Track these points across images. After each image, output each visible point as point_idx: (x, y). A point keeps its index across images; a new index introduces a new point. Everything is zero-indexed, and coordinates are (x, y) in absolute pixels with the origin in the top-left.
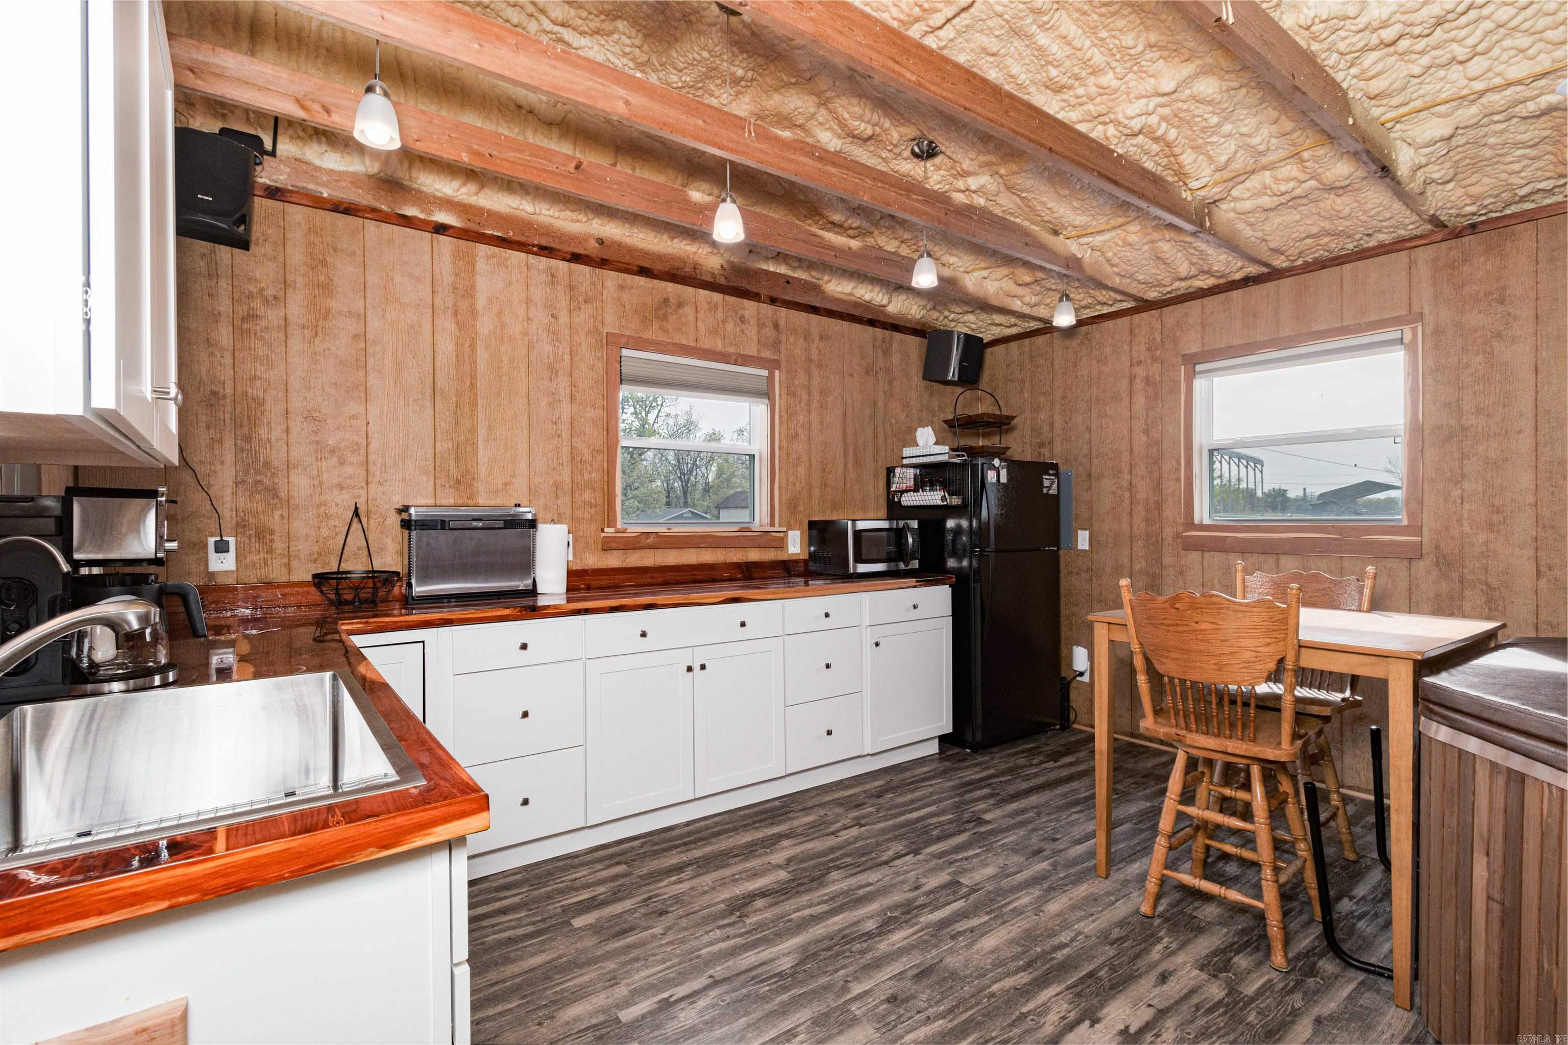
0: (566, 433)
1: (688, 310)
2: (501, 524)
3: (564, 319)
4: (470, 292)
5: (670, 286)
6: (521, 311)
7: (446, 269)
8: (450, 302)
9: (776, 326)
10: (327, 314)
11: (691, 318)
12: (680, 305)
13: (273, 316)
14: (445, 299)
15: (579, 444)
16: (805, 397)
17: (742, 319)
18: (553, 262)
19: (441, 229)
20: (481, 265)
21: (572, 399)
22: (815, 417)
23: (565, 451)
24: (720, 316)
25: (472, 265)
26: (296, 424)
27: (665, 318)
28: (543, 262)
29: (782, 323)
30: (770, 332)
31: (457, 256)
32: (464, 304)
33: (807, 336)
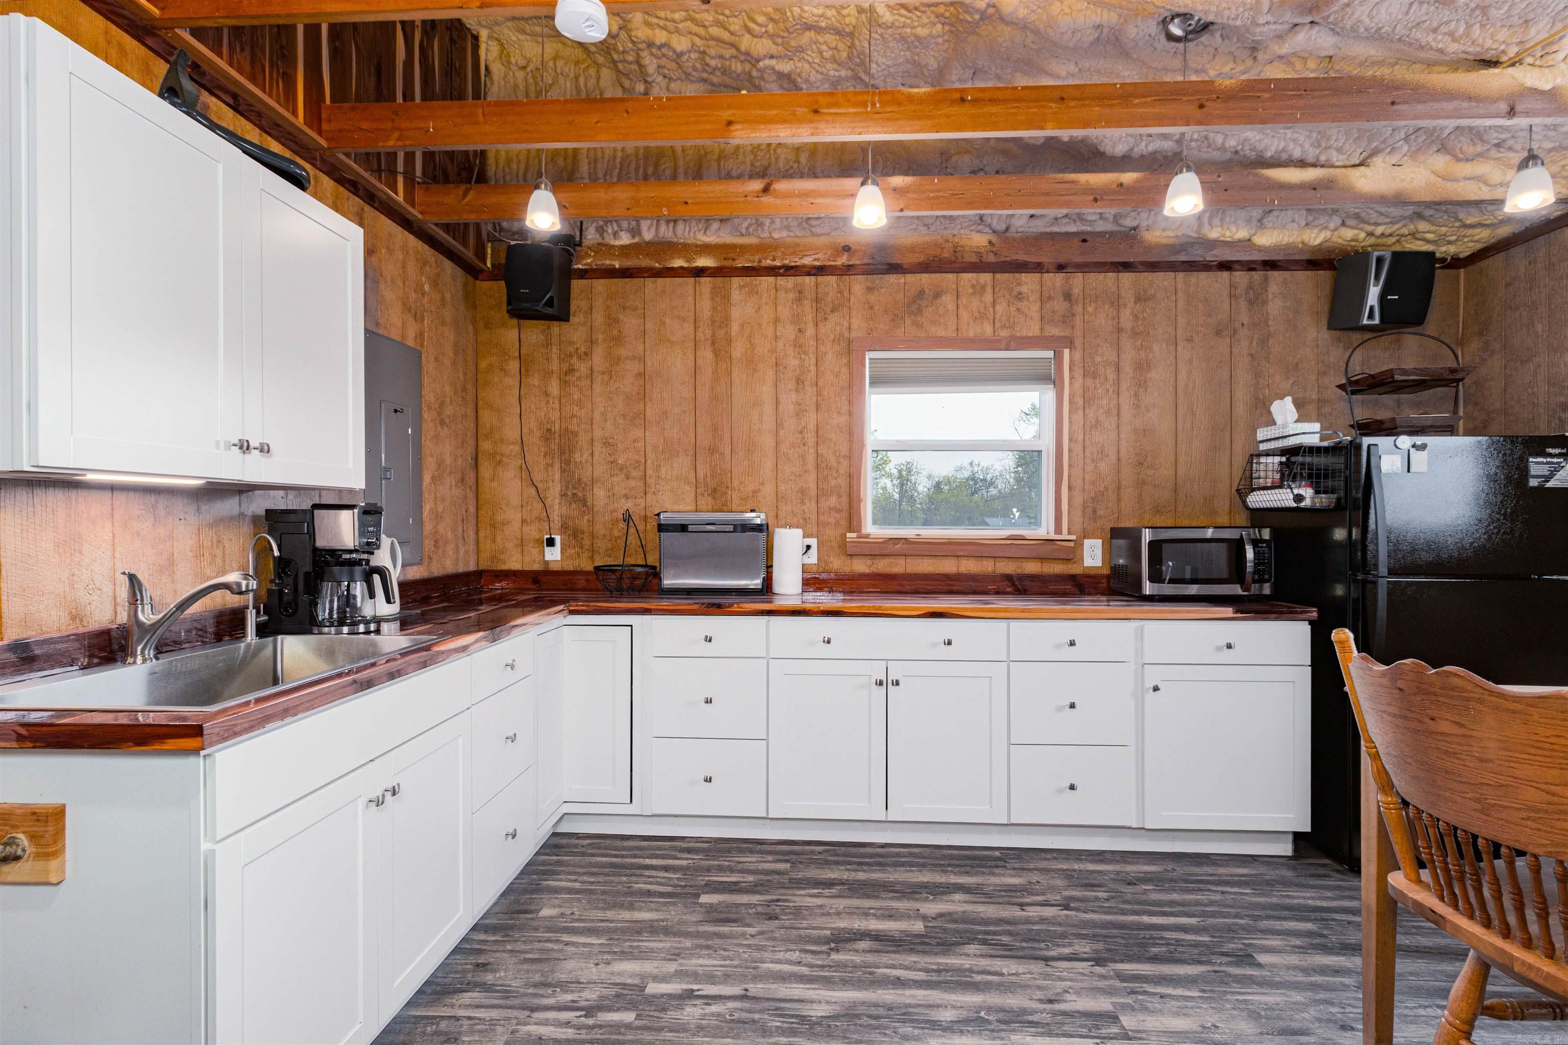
0: (811, 439)
1: (948, 300)
2: (731, 528)
3: (810, 331)
4: (726, 322)
5: (925, 278)
6: (770, 331)
7: (706, 306)
8: (708, 333)
9: (1068, 297)
10: (618, 360)
11: (951, 307)
12: (937, 295)
13: (582, 368)
14: (705, 332)
15: (822, 450)
16: (1111, 376)
17: (1019, 297)
18: (800, 279)
19: (700, 272)
20: (736, 295)
21: (818, 407)
22: (1126, 400)
23: (811, 458)
24: (988, 298)
25: (727, 297)
26: (598, 448)
27: (920, 311)
28: (789, 282)
29: (1076, 291)
30: (1060, 306)
31: (714, 293)
32: (721, 333)
33: (1116, 302)
